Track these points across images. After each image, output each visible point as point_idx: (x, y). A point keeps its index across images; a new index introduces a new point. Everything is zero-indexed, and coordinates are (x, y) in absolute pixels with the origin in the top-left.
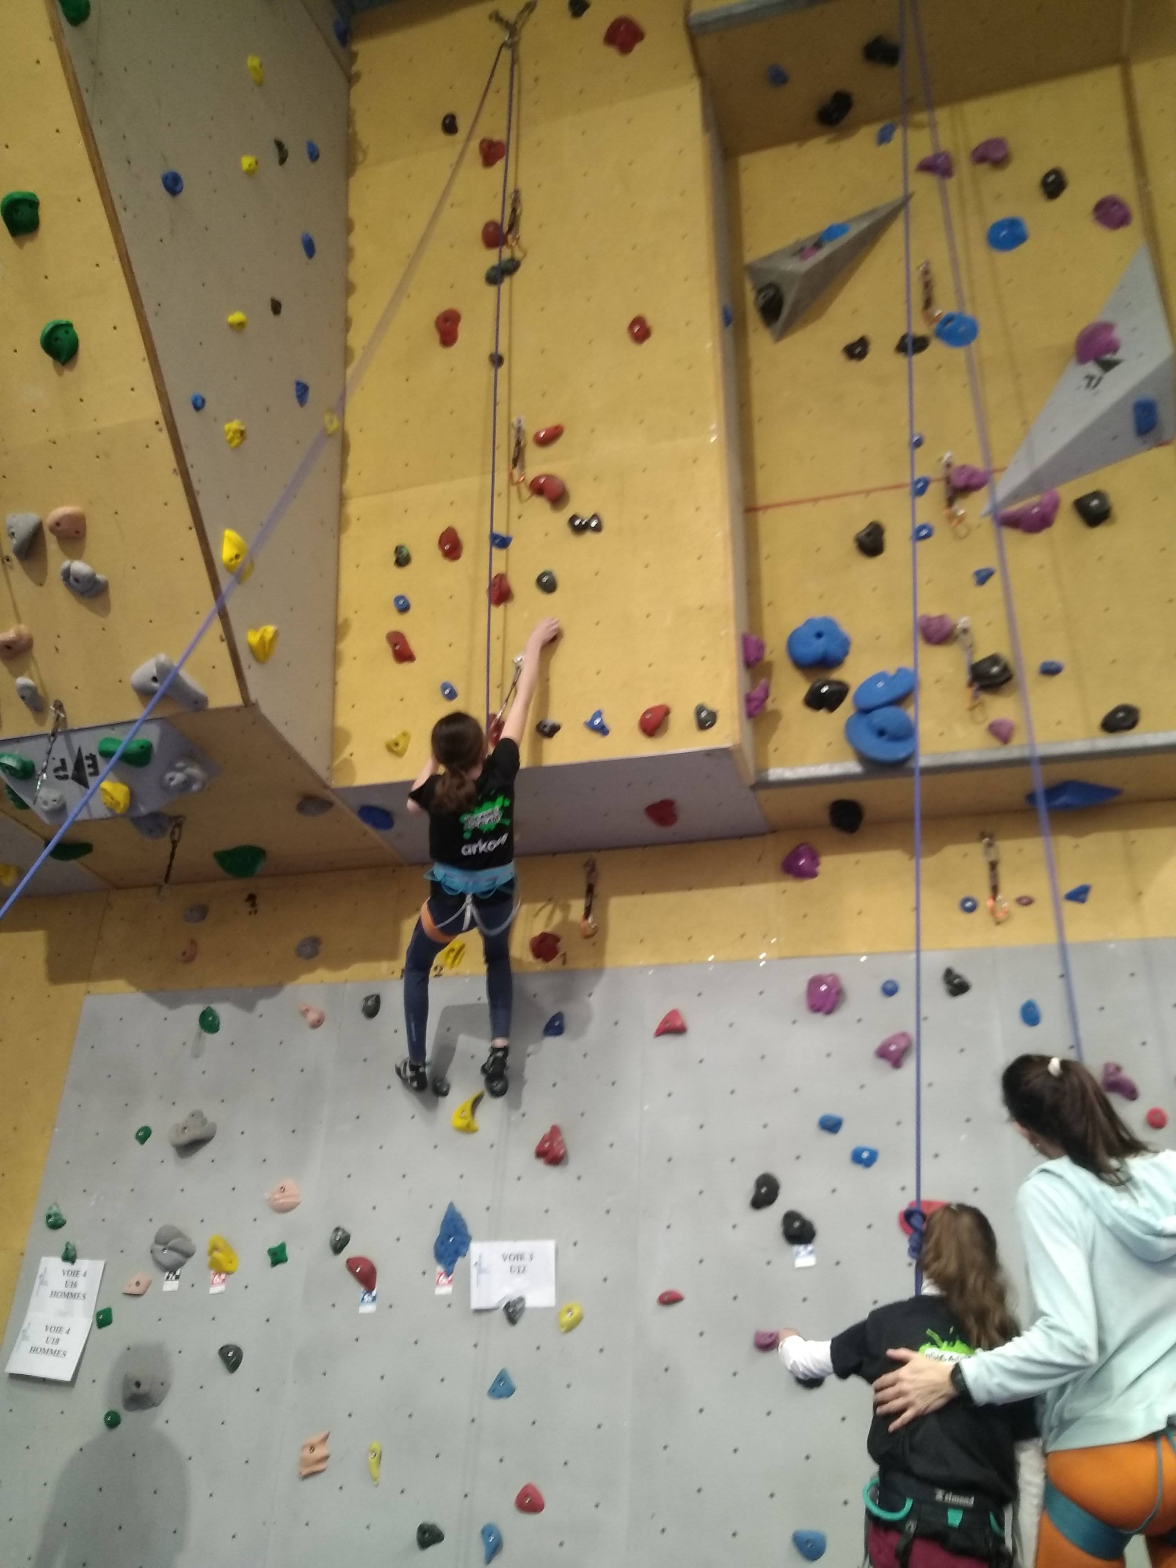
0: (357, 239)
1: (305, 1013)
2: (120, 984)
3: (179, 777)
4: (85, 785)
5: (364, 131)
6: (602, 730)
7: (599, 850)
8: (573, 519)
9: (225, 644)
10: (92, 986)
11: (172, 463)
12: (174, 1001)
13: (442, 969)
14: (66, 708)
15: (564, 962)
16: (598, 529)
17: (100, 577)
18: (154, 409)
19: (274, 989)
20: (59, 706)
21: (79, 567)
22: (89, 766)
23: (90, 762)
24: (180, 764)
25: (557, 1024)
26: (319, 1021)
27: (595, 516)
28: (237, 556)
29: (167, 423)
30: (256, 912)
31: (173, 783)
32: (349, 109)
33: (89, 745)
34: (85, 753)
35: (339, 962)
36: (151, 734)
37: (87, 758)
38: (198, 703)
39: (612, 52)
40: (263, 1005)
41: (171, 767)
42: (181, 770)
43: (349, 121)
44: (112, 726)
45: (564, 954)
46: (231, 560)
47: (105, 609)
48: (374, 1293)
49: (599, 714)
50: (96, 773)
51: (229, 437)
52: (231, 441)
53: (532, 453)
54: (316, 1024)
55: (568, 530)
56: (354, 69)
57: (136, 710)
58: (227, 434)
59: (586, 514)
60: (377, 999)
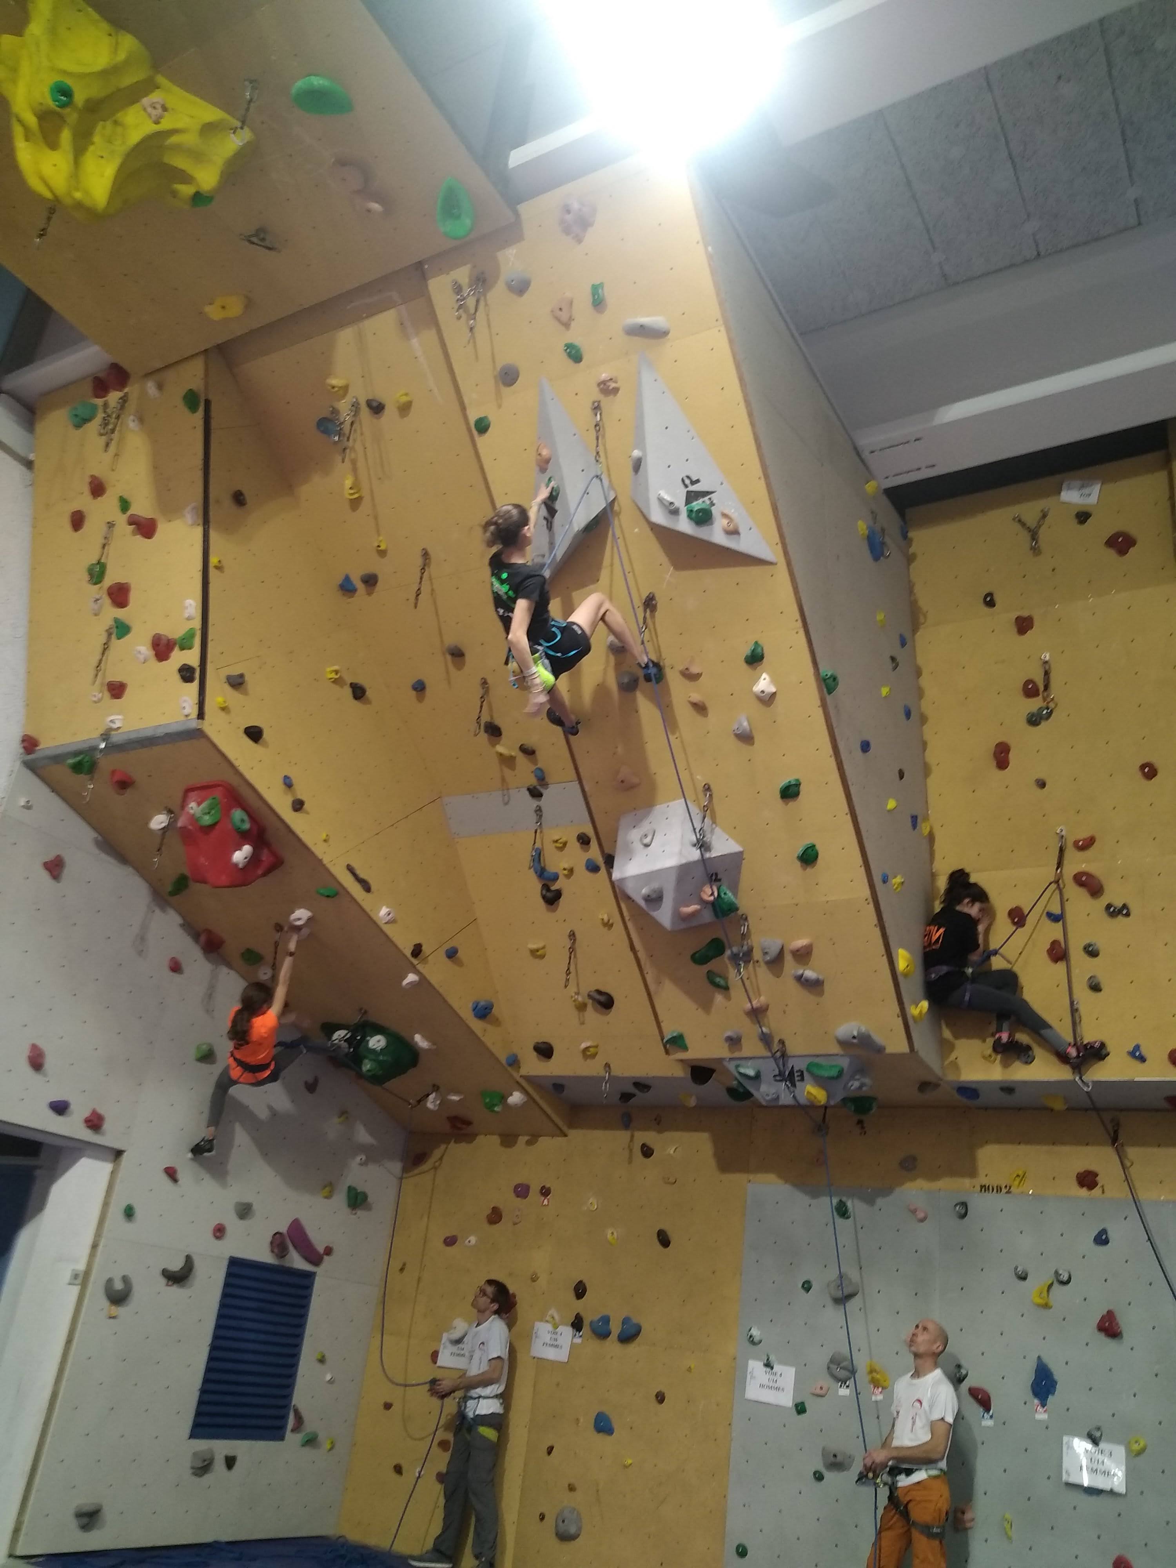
0: (925, 681)
1: (914, 1212)
2: (771, 1177)
3: (856, 1084)
4: (794, 1085)
5: (924, 602)
6: (1142, 1059)
7: (1121, 1110)
8: (1109, 906)
9: (900, 1018)
10: (751, 1177)
11: (874, 919)
12: (815, 1194)
13: (1010, 1187)
14: (787, 1043)
15: (1103, 1192)
16: (1128, 915)
17: (821, 977)
18: (867, 893)
19: (887, 1191)
20: (782, 1042)
21: (810, 974)
22: (798, 1076)
23: (799, 1074)
24: (857, 1077)
25: (1104, 1237)
26: (924, 1218)
27: (1125, 906)
28: (908, 966)
29: (873, 898)
30: (865, 1134)
31: (852, 1088)
32: (910, 581)
33: (799, 1065)
34: (796, 1069)
35: (933, 1176)
36: (845, 1063)
37: (797, 1072)
38: (880, 1050)
39: (1111, 553)
40: (880, 1202)
41: (852, 1078)
42: (858, 1079)
43: (910, 589)
44: (818, 1056)
45: (1103, 1186)
46: (904, 969)
47: (821, 993)
48: (991, 1412)
49: (1137, 1047)
50: (802, 1079)
51: (895, 887)
52: (897, 888)
53: (1071, 854)
54: (922, 1220)
55: (1105, 915)
56: (911, 550)
57: (836, 1049)
58: (895, 885)
59: (1118, 904)
60: (964, 1205)
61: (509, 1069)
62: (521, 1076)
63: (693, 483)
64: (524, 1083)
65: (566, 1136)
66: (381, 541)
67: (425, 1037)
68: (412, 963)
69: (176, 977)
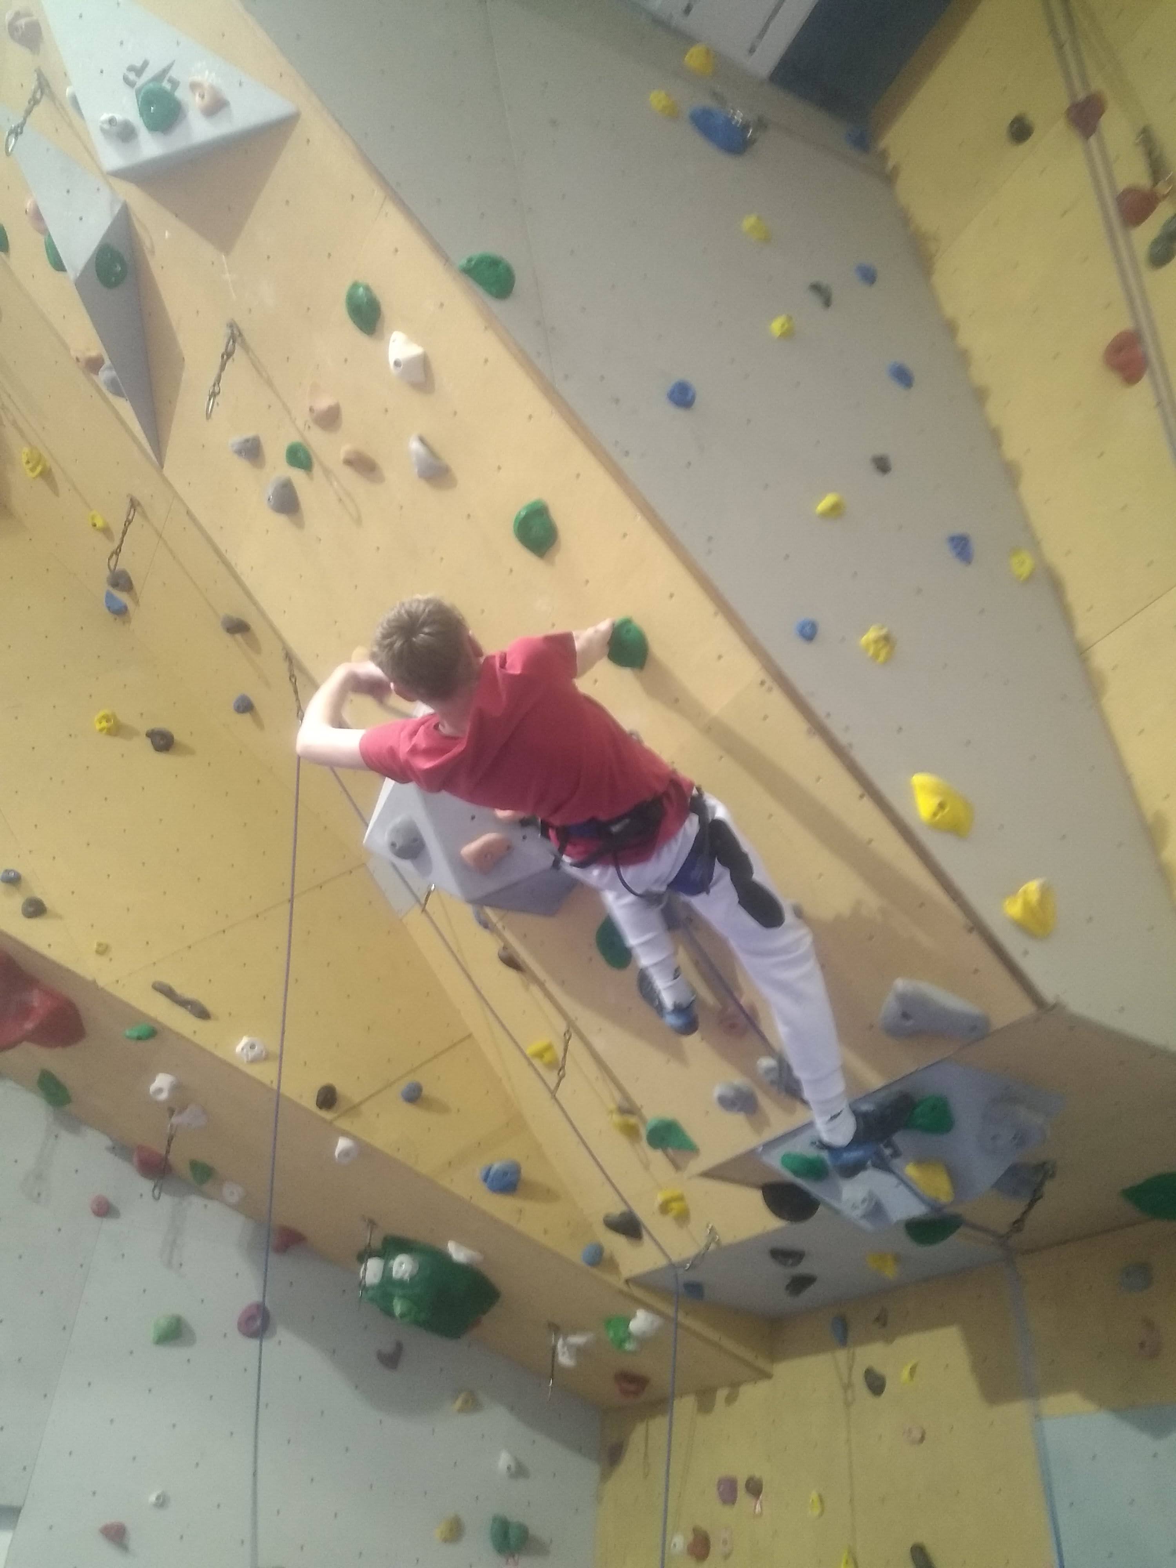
0: (965, 334)
3: (1003, 1131)
9: (975, 934)
11: (801, 724)
18: (755, 668)
28: (941, 806)
29: (777, 677)
38: (977, 1028)
43: (905, 221)
46: (935, 814)
50: (896, 1154)
51: (871, 651)
52: (876, 656)
56: (890, 164)
58: (866, 650)
61: (595, 1271)
62: (627, 1281)
63: (139, 72)
64: (638, 1292)
65: (768, 1376)
66: (93, 518)
67: (462, 1242)
68: (324, 1121)
69: (108, 1224)
